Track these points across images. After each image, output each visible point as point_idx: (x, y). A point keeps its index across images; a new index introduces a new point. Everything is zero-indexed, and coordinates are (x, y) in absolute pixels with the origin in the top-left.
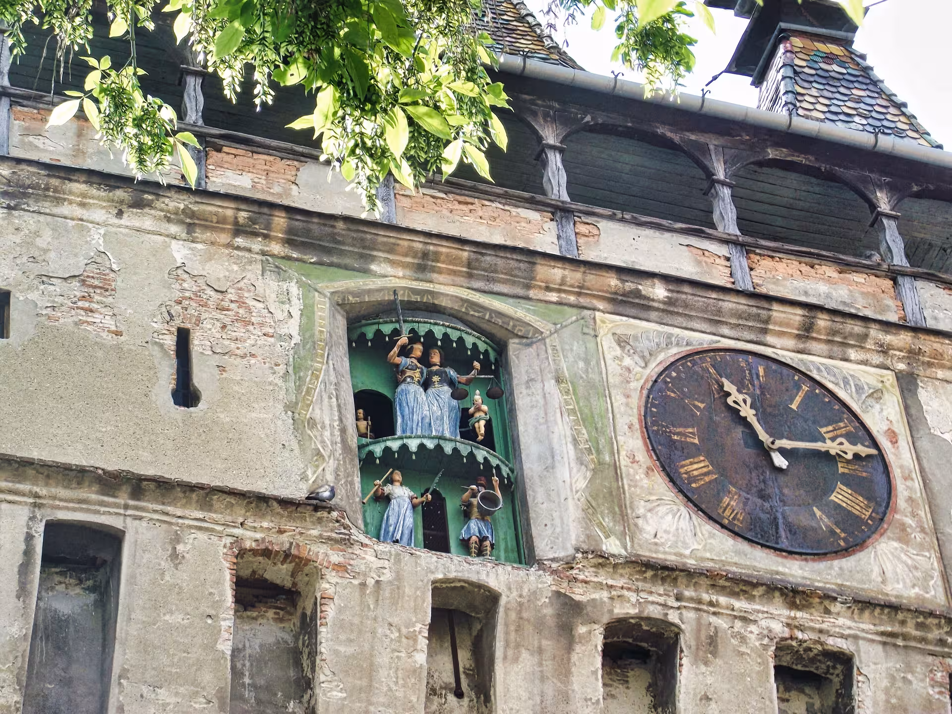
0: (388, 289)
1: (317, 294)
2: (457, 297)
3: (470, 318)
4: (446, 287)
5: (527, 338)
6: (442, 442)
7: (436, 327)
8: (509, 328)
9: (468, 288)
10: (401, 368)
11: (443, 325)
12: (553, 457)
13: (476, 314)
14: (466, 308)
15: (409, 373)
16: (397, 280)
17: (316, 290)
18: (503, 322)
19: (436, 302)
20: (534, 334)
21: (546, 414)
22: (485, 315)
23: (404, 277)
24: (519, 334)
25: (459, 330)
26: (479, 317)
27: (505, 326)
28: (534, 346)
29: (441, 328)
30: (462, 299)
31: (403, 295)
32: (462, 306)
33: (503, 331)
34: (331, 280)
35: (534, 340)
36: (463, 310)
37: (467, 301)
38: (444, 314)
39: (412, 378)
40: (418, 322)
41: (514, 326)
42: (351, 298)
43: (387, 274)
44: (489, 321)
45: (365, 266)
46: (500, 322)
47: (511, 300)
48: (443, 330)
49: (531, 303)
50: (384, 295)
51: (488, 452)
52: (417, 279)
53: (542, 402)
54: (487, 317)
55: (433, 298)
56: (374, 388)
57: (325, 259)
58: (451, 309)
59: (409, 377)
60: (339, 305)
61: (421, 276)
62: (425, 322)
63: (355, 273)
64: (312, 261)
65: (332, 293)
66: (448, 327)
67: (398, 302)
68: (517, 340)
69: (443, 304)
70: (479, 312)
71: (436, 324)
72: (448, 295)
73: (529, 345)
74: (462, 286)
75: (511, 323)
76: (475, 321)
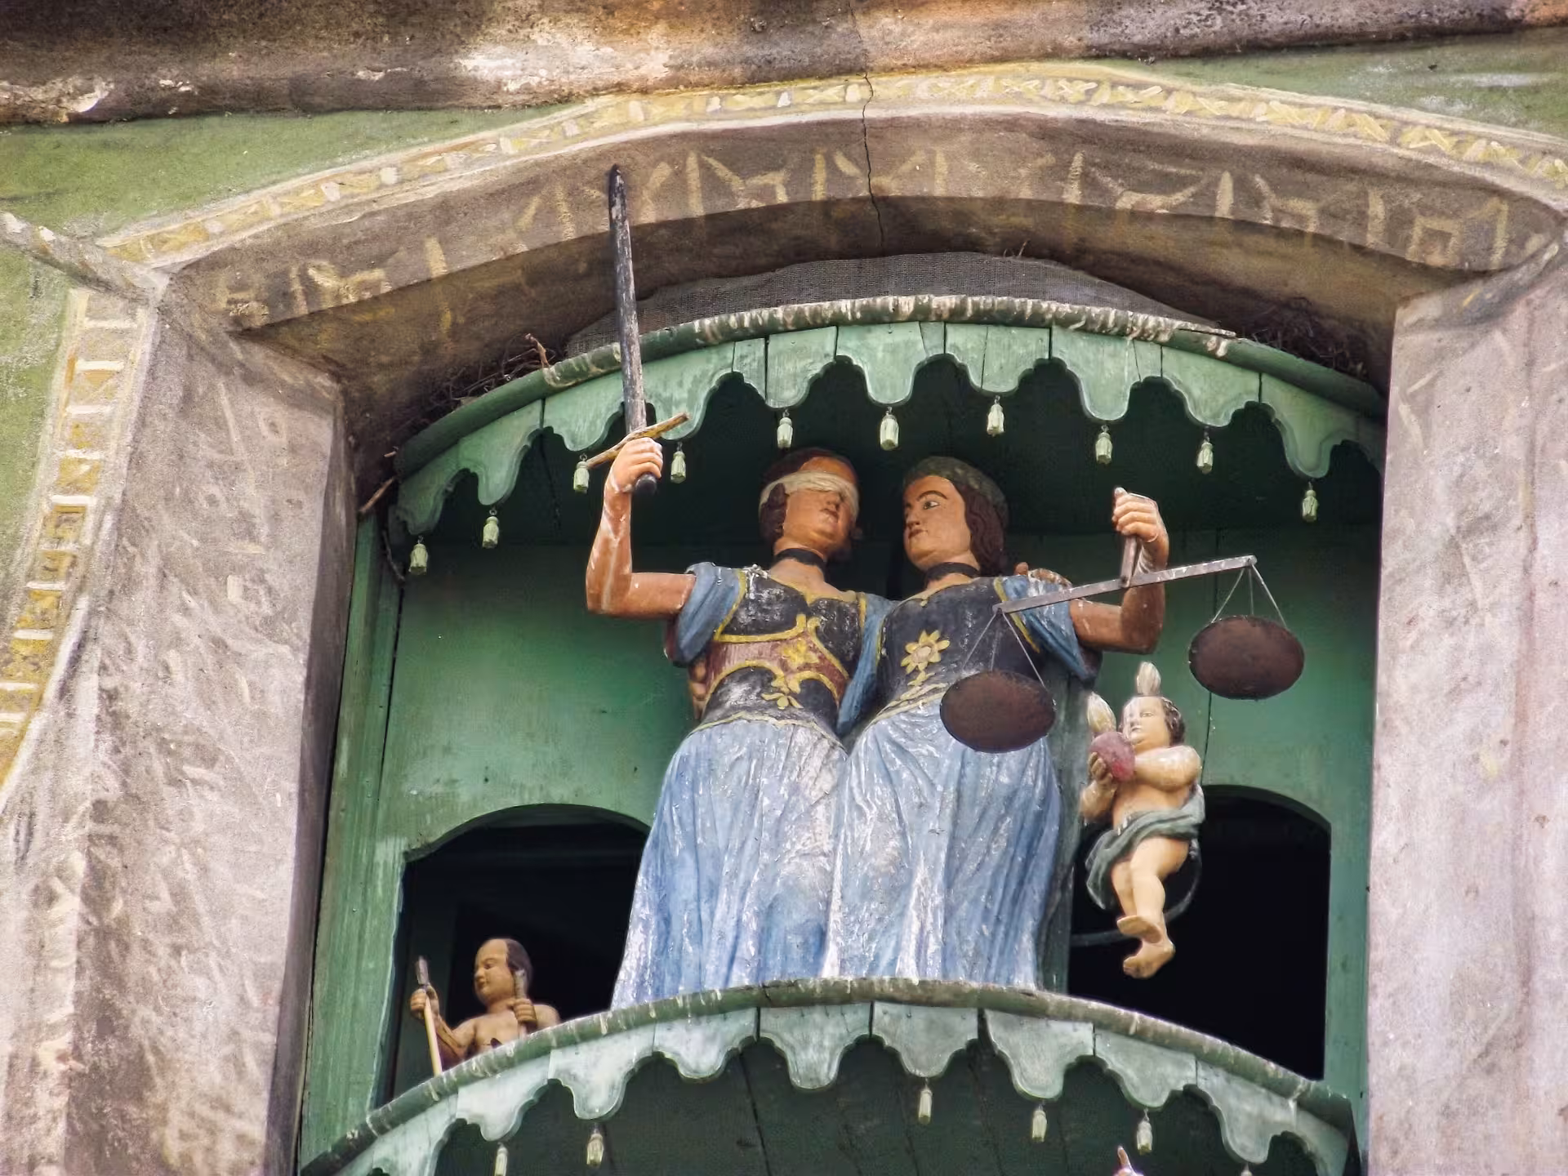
0: (570, 171)
1: (80, 298)
2: (1011, 124)
3: (1133, 239)
4: (945, 82)
5: (1484, 274)
6: (778, 1027)
7: (880, 338)
8: (1373, 239)
9: (1100, 54)
10: (687, 635)
11: (921, 316)
12: (1526, 979)
13: (1156, 202)
14: (1087, 181)
15: (742, 653)
16: (635, 106)
17: (83, 277)
18: (1324, 212)
19: (892, 185)
20: (1518, 241)
21: (1521, 717)
22: (1208, 194)
23: (678, 81)
24: (1436, 259)
25: (1036, 322)
26: (1177, 217)
27: (1345, 234)
28: (1518, 315)
29: (908, 335)
30: (1048, 133)
31: (677, 185)
32: (1061, 171)
33: (1355, 269)
34: (188, 198)
35: (1521, 276)
36: (1073, 195)
37: (1087, 134)
38: (972, 246)
39: (760, 677)
40: (765, 332)
41: (1399, 221)
42: (326, 280)
43: (565, 82)
44: (1243, 226)
45: (426, 68)
46: (1306, 212)
47: (1381, 67)
48: (917, 344)
49: (1512, 53)
50: (548, 212)
51: (1101, 1025)
52: (760, 75)
53: (1508, 644)
54: (1225, 203)
55: (867, 164)
56: (561, 793)
57: (172, 79)
58: (999, 204)
59: (743, 674)
60: (246, 333)
61: (785, 48)
62: (802, 325)
63: (364, 122)
64: (85, 105)
65: (190, 275)
66: (956, 317)
67: (624, 235)
68: (1430, 306)
69: (939, 190)
70: (1167, 184)
71: (873, 319)
72: (951, 128)
73: (1489, 316)
74: (1055, 53)
75: (1377, 208)
76: (1163, 243)
